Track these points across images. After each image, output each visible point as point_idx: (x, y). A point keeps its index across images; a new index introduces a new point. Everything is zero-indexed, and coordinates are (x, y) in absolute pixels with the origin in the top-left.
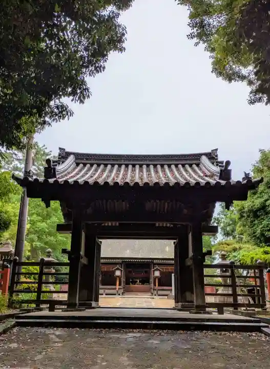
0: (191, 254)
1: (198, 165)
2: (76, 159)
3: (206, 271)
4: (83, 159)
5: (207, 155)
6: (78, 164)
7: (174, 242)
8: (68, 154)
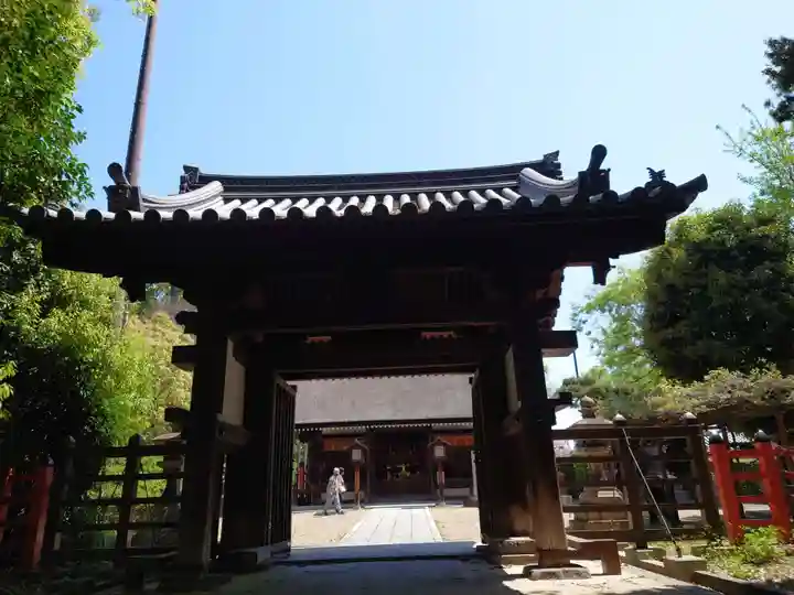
0: (516, 404)
2: (226, 190)
7: (471, 379)
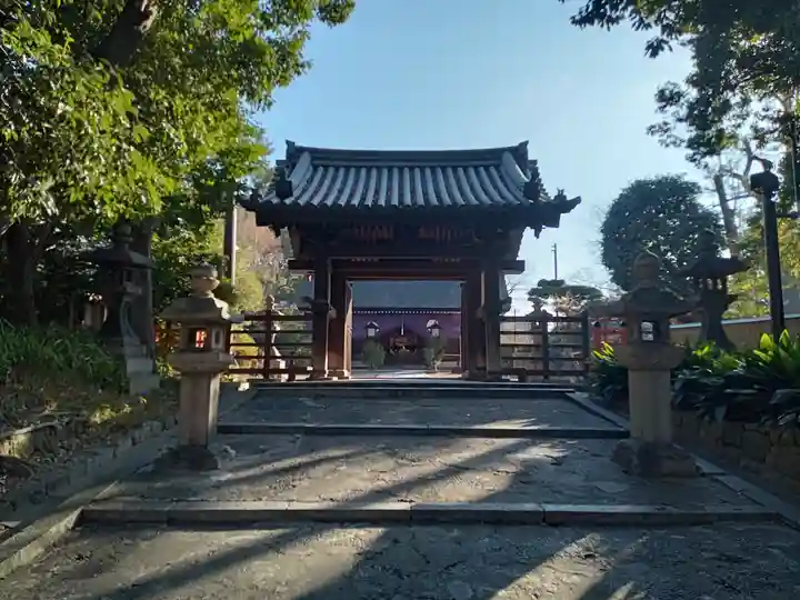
1: (497, 167)
3: (505, 326)
4: (324, 160)
5: (511, 150)
6: (315, 168)
7: (462, 284)
8: (302, 150)
